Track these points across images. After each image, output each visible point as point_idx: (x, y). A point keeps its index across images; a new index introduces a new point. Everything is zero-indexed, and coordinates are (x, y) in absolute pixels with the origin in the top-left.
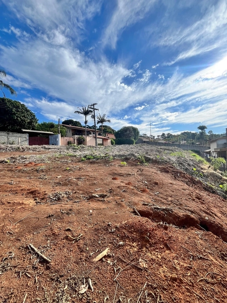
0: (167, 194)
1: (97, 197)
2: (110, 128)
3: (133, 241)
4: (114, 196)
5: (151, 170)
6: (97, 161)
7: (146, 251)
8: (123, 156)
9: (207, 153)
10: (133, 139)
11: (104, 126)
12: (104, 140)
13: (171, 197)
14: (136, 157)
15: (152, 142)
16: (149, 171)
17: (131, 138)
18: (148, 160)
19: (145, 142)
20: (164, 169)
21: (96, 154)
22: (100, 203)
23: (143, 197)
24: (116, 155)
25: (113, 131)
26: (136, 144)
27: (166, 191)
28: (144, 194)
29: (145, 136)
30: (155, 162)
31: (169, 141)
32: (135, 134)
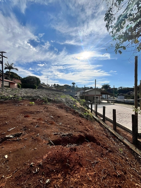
0: (66, 123)
1: (11, 138)
2: (16, 75)
3: (58, 172)
4: (29, 132)
5: (53, 107)
6: (6, 101)
7: (69, 177)
8: (31, 97)
9: (76, 96)
10: (36, 86)
11: (11, 72)
12: (10, 83)
13: (69, 124)
14: (41, 98)
15: (48, 88)
16: (52, 108)
17: (35, 84)
18: (50, 101)
19: (44, 88)
20: (60, 106)
21: (4, 95)
22: (16, 143)
23: (53, 128)
24: (24, 97)
25: (20, 77)
26: (38, 88)
27: (65, 121)
28: (53, 126)
29: (43, 84)
30: (54, 102)
31: (58, 89)
32: (37, 82)
